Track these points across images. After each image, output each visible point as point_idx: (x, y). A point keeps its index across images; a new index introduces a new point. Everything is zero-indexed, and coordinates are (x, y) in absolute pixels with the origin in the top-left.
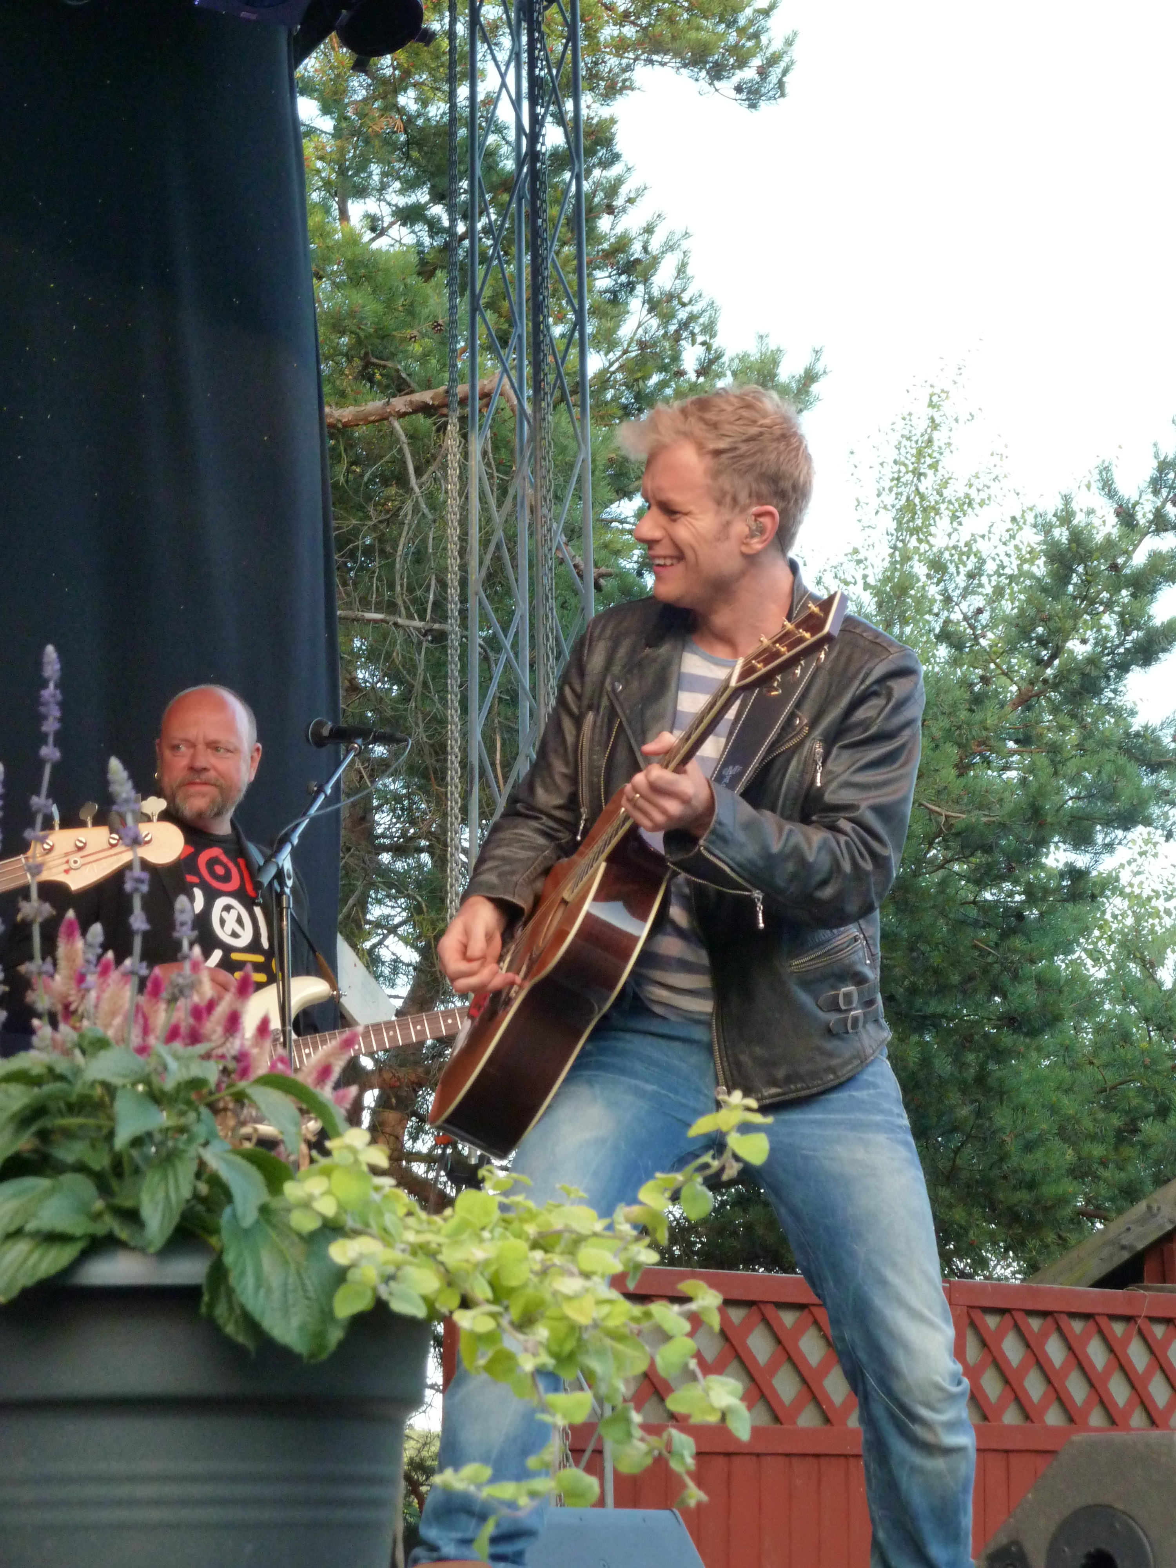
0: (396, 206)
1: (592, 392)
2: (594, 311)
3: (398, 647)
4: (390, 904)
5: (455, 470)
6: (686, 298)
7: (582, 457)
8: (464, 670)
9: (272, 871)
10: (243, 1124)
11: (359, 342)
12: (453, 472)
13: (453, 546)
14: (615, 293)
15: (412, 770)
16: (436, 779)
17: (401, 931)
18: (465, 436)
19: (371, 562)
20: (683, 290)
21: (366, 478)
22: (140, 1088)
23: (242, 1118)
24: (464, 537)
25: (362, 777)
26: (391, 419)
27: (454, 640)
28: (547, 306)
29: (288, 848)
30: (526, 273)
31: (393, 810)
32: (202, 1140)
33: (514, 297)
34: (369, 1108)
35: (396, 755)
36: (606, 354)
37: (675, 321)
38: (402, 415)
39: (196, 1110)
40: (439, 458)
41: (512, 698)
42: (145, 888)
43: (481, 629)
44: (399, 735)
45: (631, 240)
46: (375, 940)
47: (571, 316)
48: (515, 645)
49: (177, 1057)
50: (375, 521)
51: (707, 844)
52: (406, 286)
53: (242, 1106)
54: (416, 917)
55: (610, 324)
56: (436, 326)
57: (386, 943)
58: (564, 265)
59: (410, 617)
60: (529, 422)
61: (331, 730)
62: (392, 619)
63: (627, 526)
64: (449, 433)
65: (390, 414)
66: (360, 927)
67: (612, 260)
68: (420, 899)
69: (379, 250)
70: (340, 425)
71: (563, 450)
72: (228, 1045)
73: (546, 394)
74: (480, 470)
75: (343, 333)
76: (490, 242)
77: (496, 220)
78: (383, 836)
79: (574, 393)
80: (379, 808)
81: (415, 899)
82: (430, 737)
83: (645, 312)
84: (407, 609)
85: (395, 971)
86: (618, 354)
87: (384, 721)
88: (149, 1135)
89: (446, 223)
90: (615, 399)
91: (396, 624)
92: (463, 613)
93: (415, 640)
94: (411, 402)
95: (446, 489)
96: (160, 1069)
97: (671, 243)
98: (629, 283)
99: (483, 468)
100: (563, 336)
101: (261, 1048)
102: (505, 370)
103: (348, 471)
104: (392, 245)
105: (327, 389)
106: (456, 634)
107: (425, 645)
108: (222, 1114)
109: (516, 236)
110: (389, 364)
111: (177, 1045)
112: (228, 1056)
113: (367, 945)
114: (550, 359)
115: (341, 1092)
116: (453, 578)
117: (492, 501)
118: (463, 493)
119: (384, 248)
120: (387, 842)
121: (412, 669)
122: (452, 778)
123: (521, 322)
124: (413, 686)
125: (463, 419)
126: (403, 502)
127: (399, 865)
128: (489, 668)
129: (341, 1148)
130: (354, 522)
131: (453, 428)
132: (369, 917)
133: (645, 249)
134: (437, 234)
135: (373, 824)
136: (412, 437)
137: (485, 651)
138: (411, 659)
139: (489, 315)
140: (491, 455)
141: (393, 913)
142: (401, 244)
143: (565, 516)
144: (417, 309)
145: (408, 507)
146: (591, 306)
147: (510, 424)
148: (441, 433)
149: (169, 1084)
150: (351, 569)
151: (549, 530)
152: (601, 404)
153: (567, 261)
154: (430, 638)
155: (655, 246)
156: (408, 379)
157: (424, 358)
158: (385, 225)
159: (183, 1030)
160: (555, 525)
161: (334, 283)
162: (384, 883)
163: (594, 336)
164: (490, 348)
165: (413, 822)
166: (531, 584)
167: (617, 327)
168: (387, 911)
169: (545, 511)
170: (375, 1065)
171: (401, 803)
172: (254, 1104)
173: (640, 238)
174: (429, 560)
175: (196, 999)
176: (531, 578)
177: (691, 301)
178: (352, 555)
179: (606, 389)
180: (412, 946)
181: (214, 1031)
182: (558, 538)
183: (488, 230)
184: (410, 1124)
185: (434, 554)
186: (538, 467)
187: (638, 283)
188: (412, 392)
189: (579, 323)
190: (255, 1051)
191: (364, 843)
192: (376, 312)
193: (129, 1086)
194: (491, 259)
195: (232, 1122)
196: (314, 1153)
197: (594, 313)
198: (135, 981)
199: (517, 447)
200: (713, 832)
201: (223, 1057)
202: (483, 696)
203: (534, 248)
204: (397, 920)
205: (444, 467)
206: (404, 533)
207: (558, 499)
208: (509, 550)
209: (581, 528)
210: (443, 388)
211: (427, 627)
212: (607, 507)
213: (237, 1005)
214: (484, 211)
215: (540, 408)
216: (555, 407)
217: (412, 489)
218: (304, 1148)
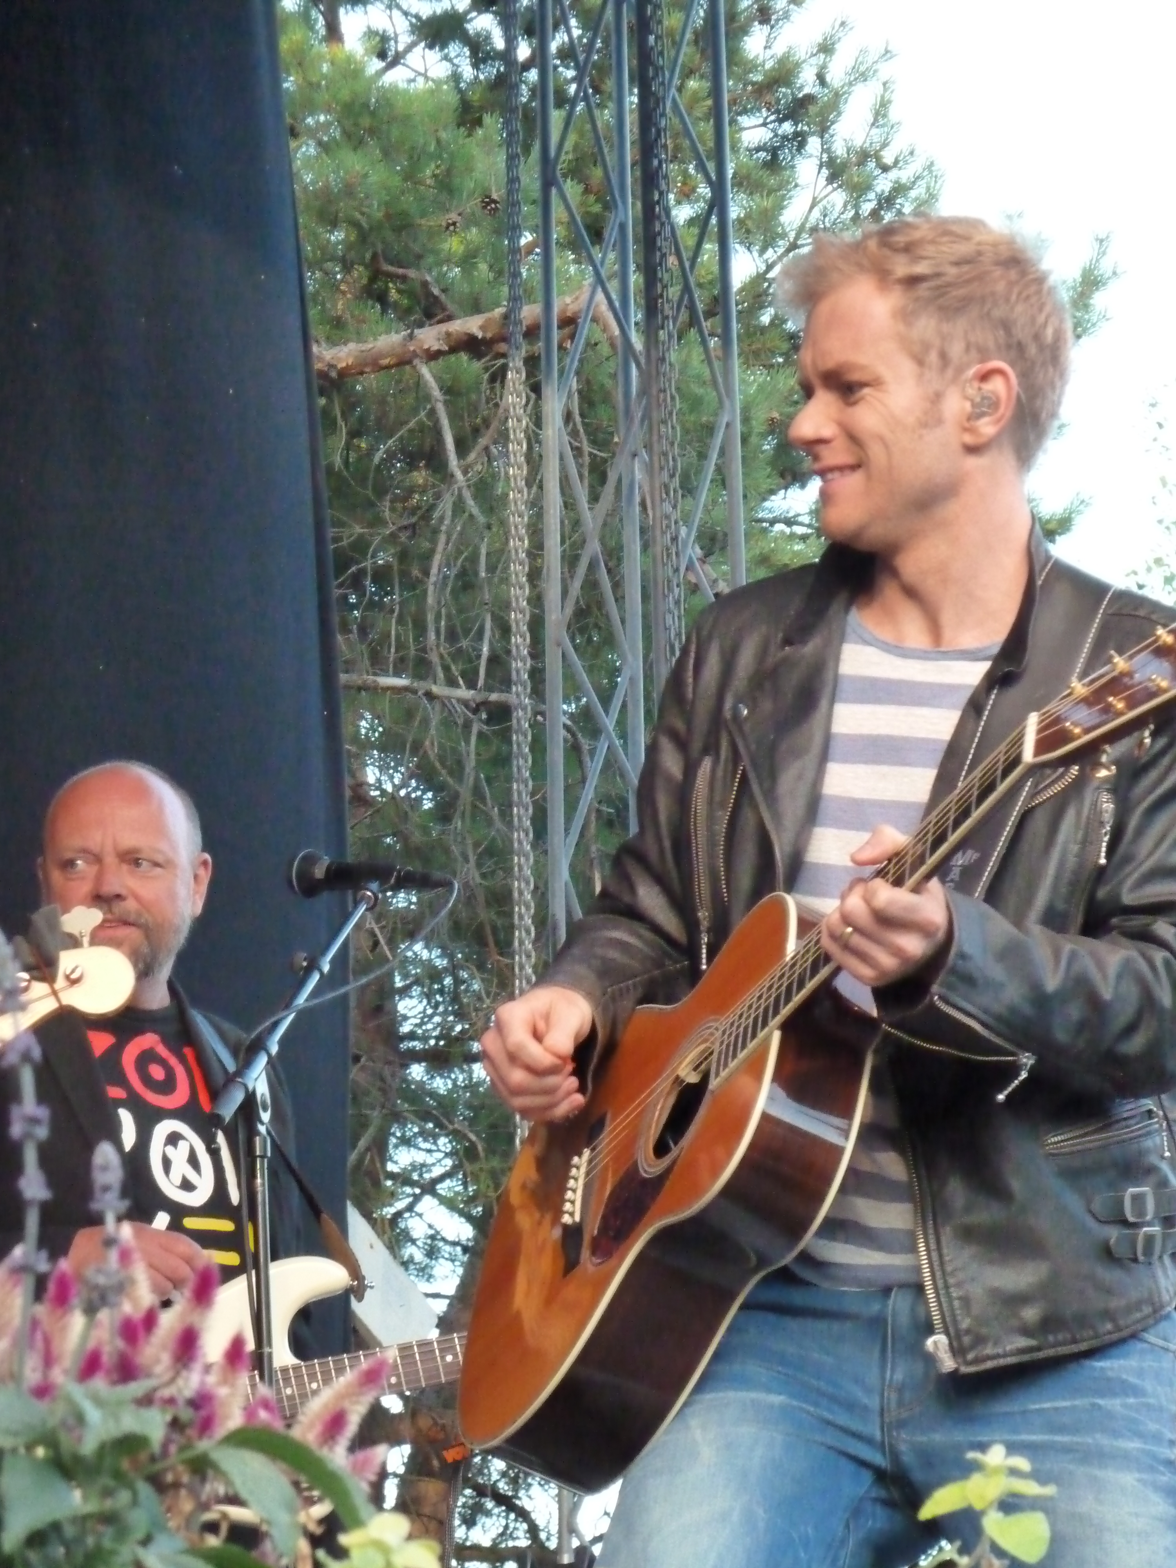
0: (417, 17)
1: (740, 312)
2: (740, 181)
3: (433, 732)
4: (427, 1146)
5: (519, 444)
6: (888, 157)
7: (725, 419)
8: (539, 771)
9: (238, 1097)
10: (205, 1507)
11: (363, 236)
12: (517, 448)
13: (519, 568)
14: (774, 152)
15: (457, 929)
16: (497, 943)
17: (443, 1188)
18: (536, 389)
19: (387, 594)
20: (884, 145)
21: (376, 459)
22: (40, 1452)
23: (204, 1497)
24: (537, 549)
25: (376, 943)
26: (416, 362)
27: (521, 719)
28: (666, 177)
29: (262, 1061)
30: (631, 121)
31: (429, 996)
32: (140, 1535)
33: (610, 159)
34: (395, 1475)
35: (430, 909)
36: (762, 252)
37: (871, 195)
38: (432, 356)
39: (131, 1487)
40: (495, 424)
41: (618, 810)
42: (42, 1132)
43: (566, 700)
44: (437, 875)
45: (798, 65)
46: (400, 1205)
47: (704, 190)
48: (621, 723)
49: (98, 1402)
50: (393, 528)
51: (943, 991)
52: (438, 142)
53: (203, 1479)
54: (468, 1167)
55: (767, 203)
56: (488, 201)
57: (418, 1208)
58: (690, 108)
59: (451, 682)
60: (638, 365)
61: (328, 869)
62: (422, 686)
63: (799, 530)
64: (509, 384)
65: (415, 354)
66: (377, 1183)
67: (768, 98)
68: (473, 1137)
69: (394, 89)
70: (334, 374)
71: (696, 404)
72: (180, 1382)
73: (667, 317)
74: (561, 444)
75: (334, 224)
76: (570, 73)
77: (580, 38)
78: (412, 1036)
79: (710, 314)
80: (404, 992)
81: (465, 1137)
82: (484, 876)
83: (822, 181)
84: (446, 669)
85: (432, 1253)
86: (781, 251)
87: (411, 851)
88: (56, 1527)
89: (499, 43)
90: (778, 322)
91: (429, 695)
92: (537, 675)
93: (460, 721)
94: (448, 334)
95: (507, 473)
96: (71, 1421)
97: (862, 69)
98: (796, 134)
99: (566, 438)
100: (691, 222)
101: (233, 1386)
102: (600, 281)
103: (348, 447)
104: (414, 80)
105: (313, 313)
106: (524, 709)
107: (475, 729)
108: (171, 1493)
109: (614, 62)
110: (412, 273)
111: (99, 1383)
112: (181, 1402)
113: (389, 1211)
114: (672, 260)
115: (361, 1455)
116: (519, 619)
117: (582, 494)
118: (534, 479)
119: (402, 85)
120: (417, 1045)
121: (457, 769)
122: (521, 943)
123: (625, 203)
124: (456, 796)
125: (532, 362)
126: (438, 496)
127: (440, 1085)
128: (581, 763)
129: (362, 1546)
130: (358, 530)
131: (515, 377)
132: (391, 1167)
133: (821, 79)
134: (484, 61)
135: (395, 1020)
136: (451, 391)
137: (573, 735)
138: (454, 750)
139: (572, 189)
140: (578, 419)
141: (430, 1160)
142: (427, 78)
143: (699, 514)
144: (457, 181)
145: (446, 506)
146: (735, 174)
147: (611, 367)
148: (498, 385)
149: (88, 1446)
150: (354, 607)
151: (675, 539)
152: (753, 332)
153: (695, 99)
154: (484, 716)
155: (836, 76)
156: (443, 297)
157: (468, 261)
158: (401, 48)
159: (107, 1358)
160: (683, 531)
161: (320, 143)
162: (416, 1113)
163: (740, 221)
164: (574, 244)
165: (461, 1015)
166: (647, 628)
167: (779, 207)
168: (420, 1157)
169: (667, 508)
170: (405, 1405)
171: (440, 981)
172: (220, 1473)
173: (814, 61)
174: (481, 588)
175: (127, 1308)
176: (645, 616)
177: (896, 162)
178: (356, 583)
179: (762, 307)
180: (462, 1213)
181: (158, 1361)
182: (689, 551)
183: (567, 54)
184: (461, 1501)
185: (489, 580)
186: (655, 438)
187: (813, 134)
188: (450, 318)
189: (718, 204)
190: (223, 1392)
191: (381, 1050)
192: (388, 189)
193: (22, 1451)
194: (573, 102)
195: (187, 1505)
196: (321, 1554)
197: (740, 185)
198: (29, 1282)
199: (621, 405)
200: (953, 971)
201: (171, 1401)
202: (571, 806)
203: (643, 81)
204: (437, 1171)
205: (503, 437)
206: (440, 547)
207: (688, 489)
208: (609, 571)
209: (725, 535)
210: (499, 311)
211: (479, 698)
212: (764, 500)
213: (194, 1319)
214: (561, 22)
215: (657, 341)
216: (680, 338)
217: (452, 476)
218: (304, 1546)
